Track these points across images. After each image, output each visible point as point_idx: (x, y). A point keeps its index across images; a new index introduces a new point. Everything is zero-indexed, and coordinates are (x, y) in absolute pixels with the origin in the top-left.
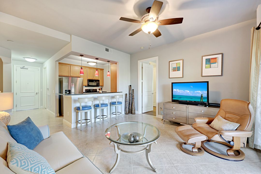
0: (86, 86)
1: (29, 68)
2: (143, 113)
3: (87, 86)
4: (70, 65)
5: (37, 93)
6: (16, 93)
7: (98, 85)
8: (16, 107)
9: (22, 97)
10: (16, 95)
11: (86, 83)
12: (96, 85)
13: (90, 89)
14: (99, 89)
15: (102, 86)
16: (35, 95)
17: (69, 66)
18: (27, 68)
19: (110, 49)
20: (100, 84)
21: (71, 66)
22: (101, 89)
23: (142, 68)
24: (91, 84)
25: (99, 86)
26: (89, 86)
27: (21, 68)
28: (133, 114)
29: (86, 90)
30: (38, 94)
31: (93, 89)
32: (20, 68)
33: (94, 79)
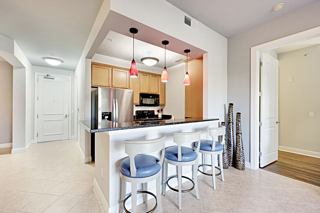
0: (136, 106)
1: (55, 78)
2: (261, 166)
3: (140, 105)
4: (113, 67)
5: (66, 115)
6: (38, 115)
7: (156, 104)
8: (37, 136)
9: (45, 121)
10: (38, 118)
11: (137, 101)
12: (154, 103)
13: (143, 111)
14: (158, 111)
15: (164, 105)
16: (64, 119)
17: (110, 69)
18: (53, 77)
19: (193, 21)
20: (160, 103)
21: (113, 69)
22: (162, 110)
23: (261, 64)
24: (145, 101)
25: (159, 105)
26: (142, 104)
27: (45, 78)
28: (239, 169)
29: (137, 112)
30: (68, 117)
31: (149, 111)
32: (43, 77)
33: (150, 93)
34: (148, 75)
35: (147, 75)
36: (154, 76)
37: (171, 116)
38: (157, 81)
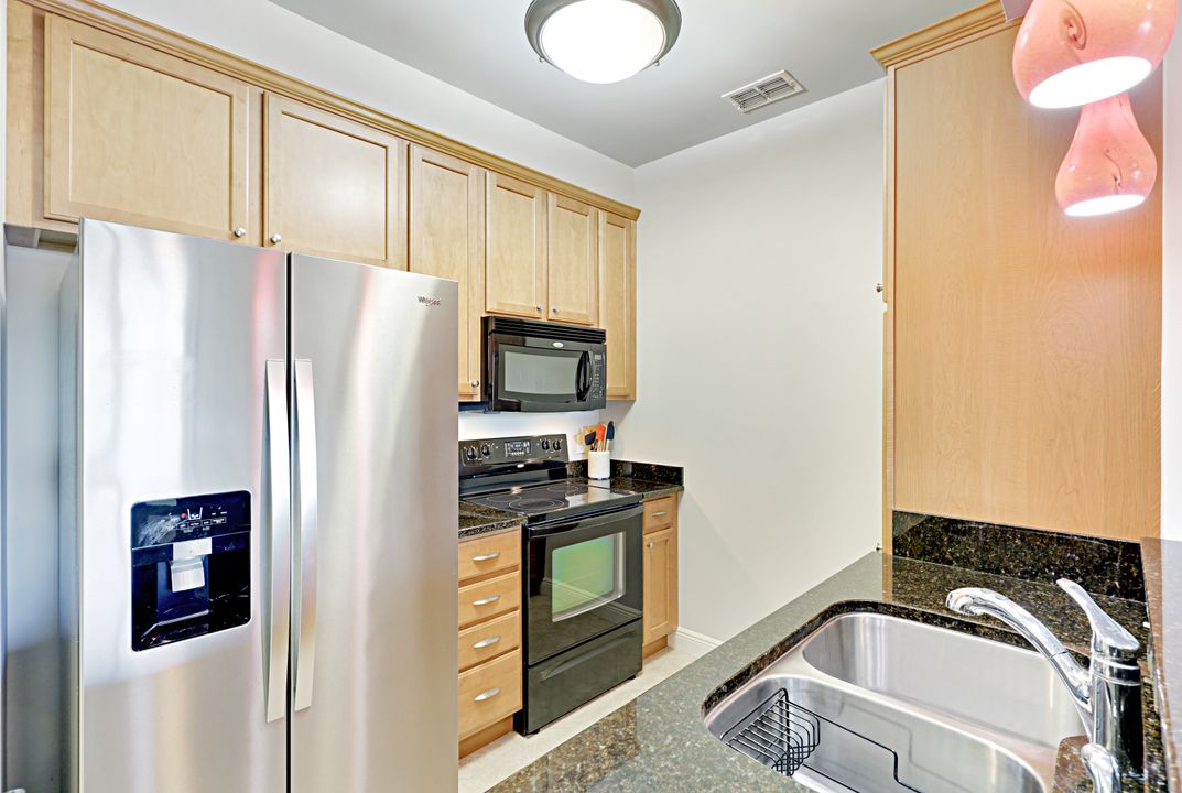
0: (464, 407)
3: (483, 404)
4: (265, 81)
7: (586, 393)
13: (502, 443)
14: (591, 439)
17: (247, 95)
20: (610, 385)
21: (270, 95)
22: (611, 433)
25: (602, 404)
31: (534, 441)
33: (552, 316)
34: (538, 192)
35: (526, 188)
36: (574, 205)
37: (679, 471)
38: (589, 237)
